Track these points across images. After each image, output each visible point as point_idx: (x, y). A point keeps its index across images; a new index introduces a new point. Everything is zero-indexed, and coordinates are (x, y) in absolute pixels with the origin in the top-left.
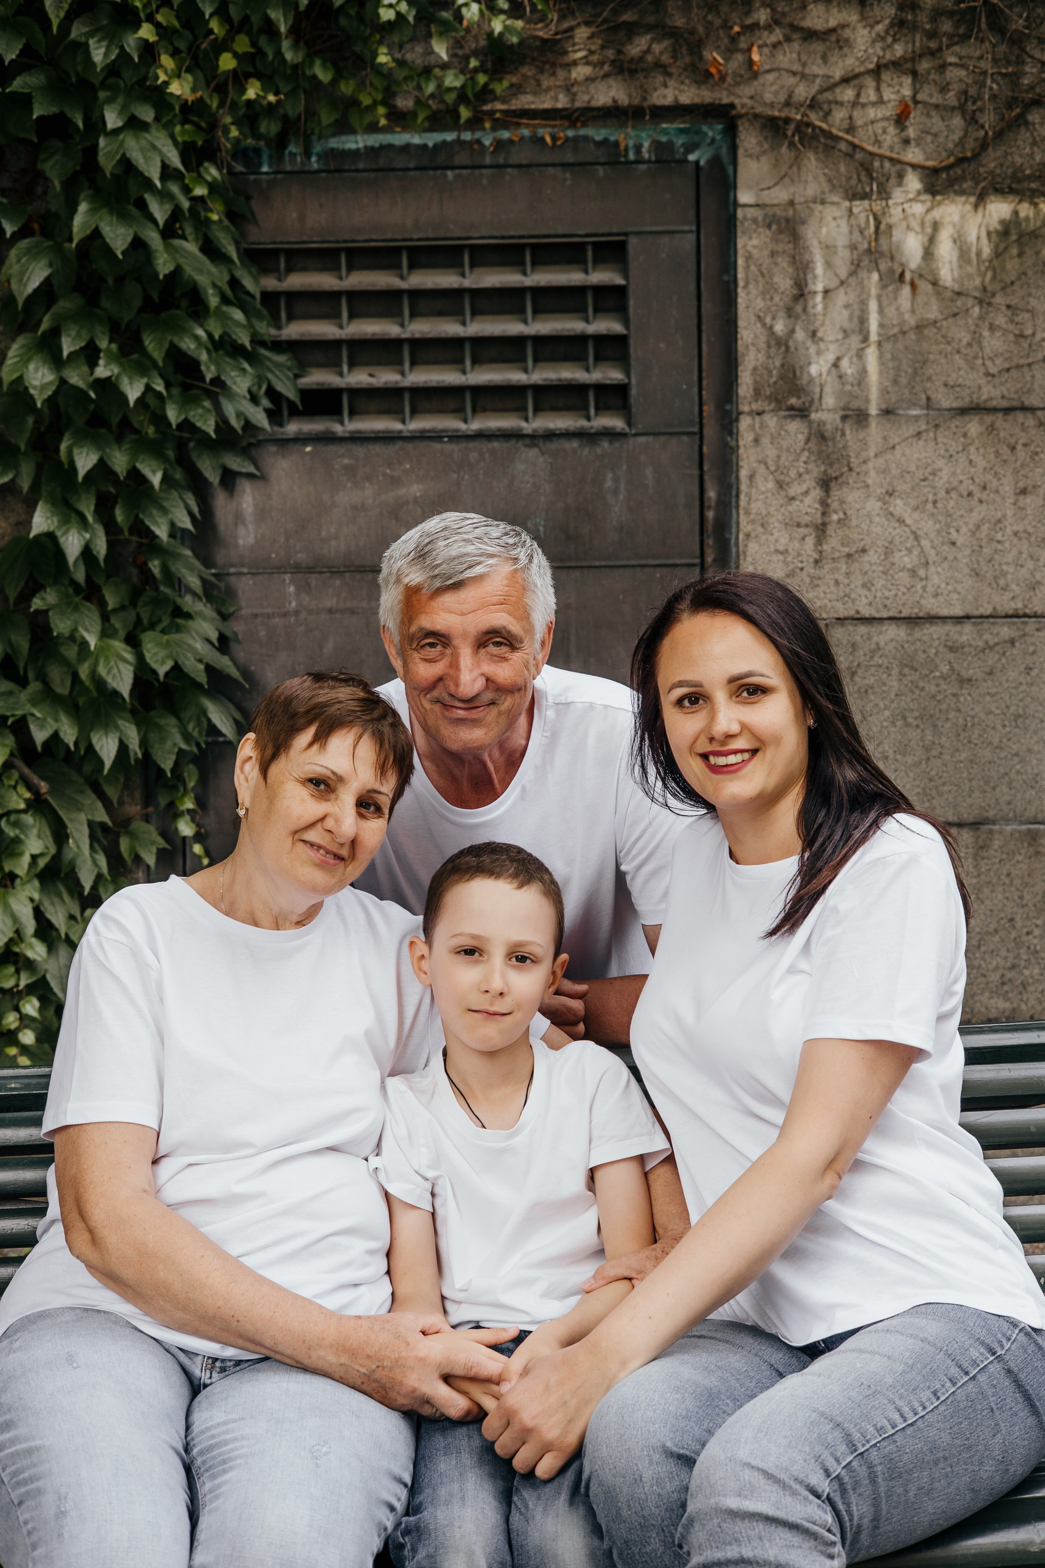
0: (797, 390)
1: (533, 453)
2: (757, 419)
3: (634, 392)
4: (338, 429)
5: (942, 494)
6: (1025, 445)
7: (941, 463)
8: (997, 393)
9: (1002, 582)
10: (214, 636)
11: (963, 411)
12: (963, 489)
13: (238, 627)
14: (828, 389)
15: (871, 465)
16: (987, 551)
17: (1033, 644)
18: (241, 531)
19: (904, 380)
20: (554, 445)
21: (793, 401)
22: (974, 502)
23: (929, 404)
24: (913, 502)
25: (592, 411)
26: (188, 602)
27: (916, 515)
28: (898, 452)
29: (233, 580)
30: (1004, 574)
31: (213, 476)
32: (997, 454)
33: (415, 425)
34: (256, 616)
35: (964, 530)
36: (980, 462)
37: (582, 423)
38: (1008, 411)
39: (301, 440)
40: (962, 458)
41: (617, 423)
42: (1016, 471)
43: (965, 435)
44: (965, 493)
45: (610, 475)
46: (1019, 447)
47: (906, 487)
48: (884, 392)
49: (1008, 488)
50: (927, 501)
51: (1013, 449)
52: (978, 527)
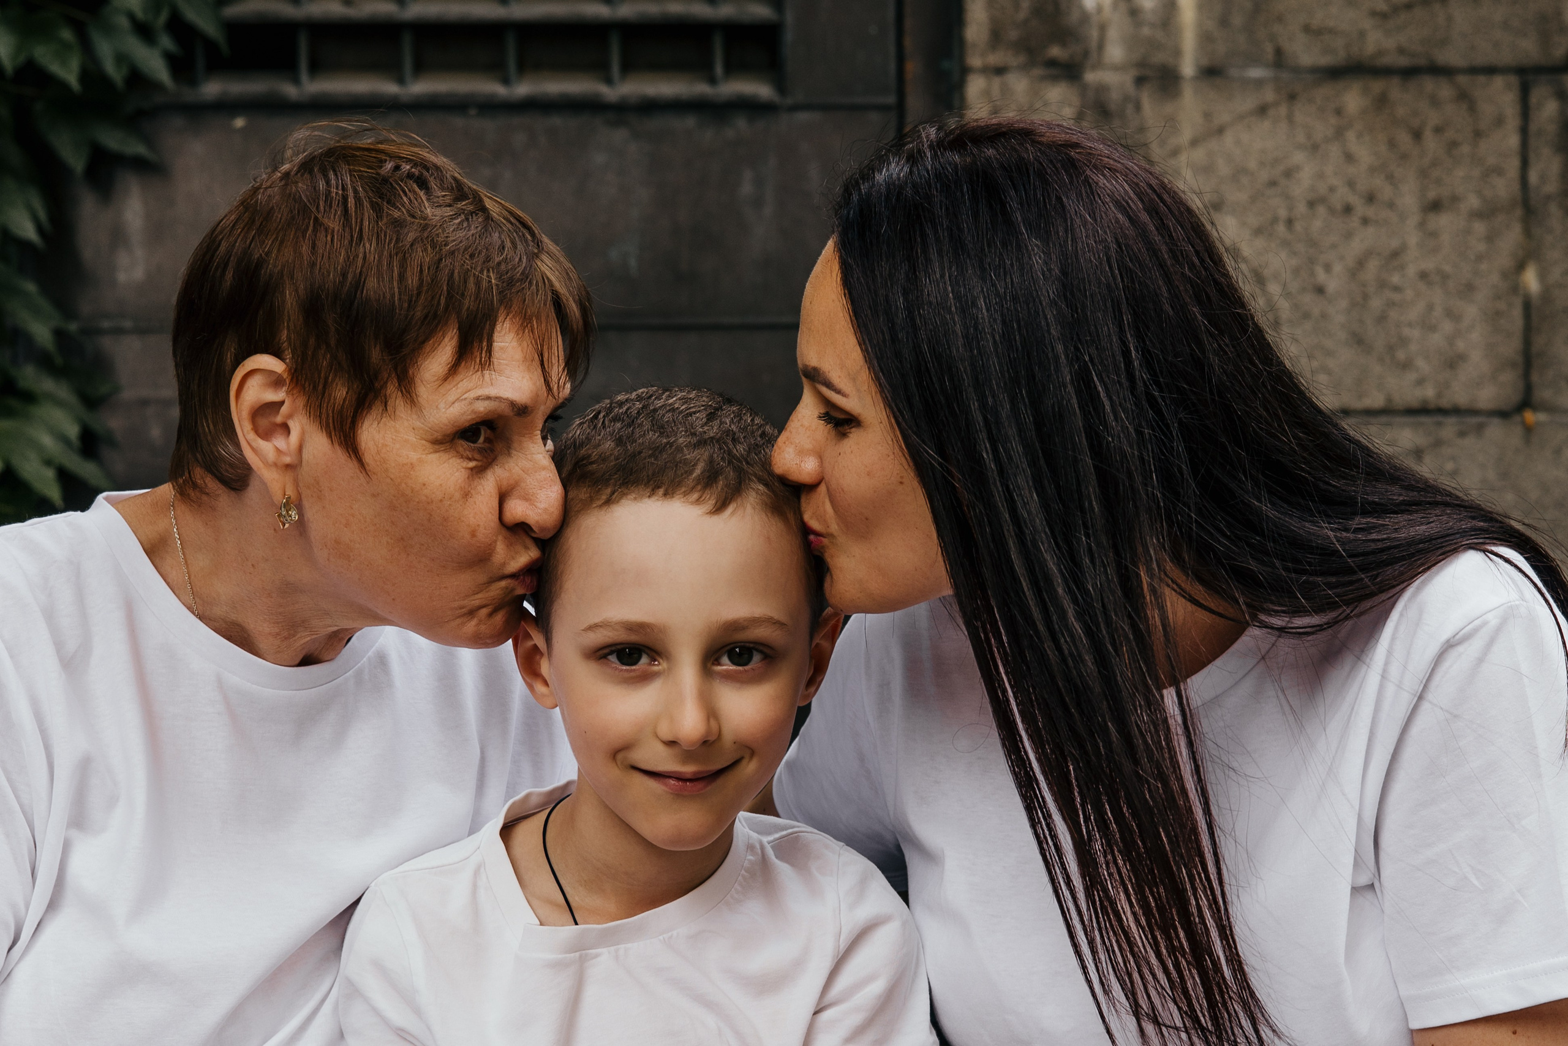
0: (1064, 34)
1: (619, 135)
2: (996, 82)
3: (789, 36)
4: (290, 91)
5: (1301, 208)
6: (1438, 130)
7: (1298, 157)
8: (1390, 43)
9: (1401, 355)
10: (73, 431)
11: (1336, 73)
12: (1337, 199)
13: (114, 422)
14: (1113, 34)
15: (1183, 158)
16: (1376, 303)
17: (1453, 458)
18: (123, 259)
19: (1237, 20)
20: (655, 123)
21: (1055, 51)
22: (1355, 222)
23: (1279, 60)
24: (1253, 220)
25: (719, 69)
26: (29, 376)
27: (1260, 242)
28: (1229, 138)
29: (107, 343)
30: (1404, 342)
31: (76, 161)
32: (1392, 144)
33: (420, 87)
34: (144, 403)
35: (1338, 268)
36: (1364, 154)
37: (700, 88)
38: (1409, 73)
39: (227, 107)
40: (1335, 151)
41: (761, 90)
42: (1423, 174)
43: (1339, 112)
44: (1339, 207)
45: (748, 175)
46: (1428, 134)
47: (1242, 197)
48: (1205, 38)
49: (1409, 199)
50: (1275, 220)
51: (1417, 135)
52: (1361, 263)
